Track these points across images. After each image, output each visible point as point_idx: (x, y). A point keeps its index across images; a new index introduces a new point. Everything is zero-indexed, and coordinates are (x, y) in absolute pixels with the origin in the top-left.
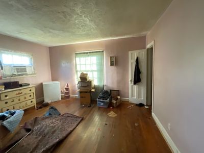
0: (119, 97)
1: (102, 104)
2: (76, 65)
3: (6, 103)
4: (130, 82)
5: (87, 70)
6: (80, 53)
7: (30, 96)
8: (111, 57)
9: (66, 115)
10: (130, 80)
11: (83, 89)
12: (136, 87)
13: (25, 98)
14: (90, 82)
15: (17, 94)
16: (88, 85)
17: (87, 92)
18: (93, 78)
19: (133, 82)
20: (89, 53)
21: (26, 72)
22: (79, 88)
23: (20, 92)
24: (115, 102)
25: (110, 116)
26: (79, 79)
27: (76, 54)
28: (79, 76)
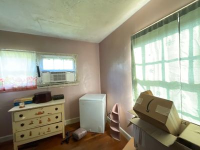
3: (22, 125)
7: (57, 117)
13: (49, 120)
15: (36, 114)
21: (65, 79)
23: (42, 111)
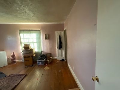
0: (51, 58)
1: (40, 63)
2: (20, 38)
4: (57, 48)
5: (29, 42)
6: (23, 31)
8: (45, 34)
9: (12, 75)
10: (57, 47)
11: (27, 55)
12: (60, 51)
14: (32, 50)
16: (30, 52)
17: (29, 57)
18: (34, 47)
19: (58, 48)
20: (31, 31)
22: (24, 55)
24: (48, 60)
25: (46, 69)
26: (23, 48)
27: (20, 31)
28: (23, 46)
